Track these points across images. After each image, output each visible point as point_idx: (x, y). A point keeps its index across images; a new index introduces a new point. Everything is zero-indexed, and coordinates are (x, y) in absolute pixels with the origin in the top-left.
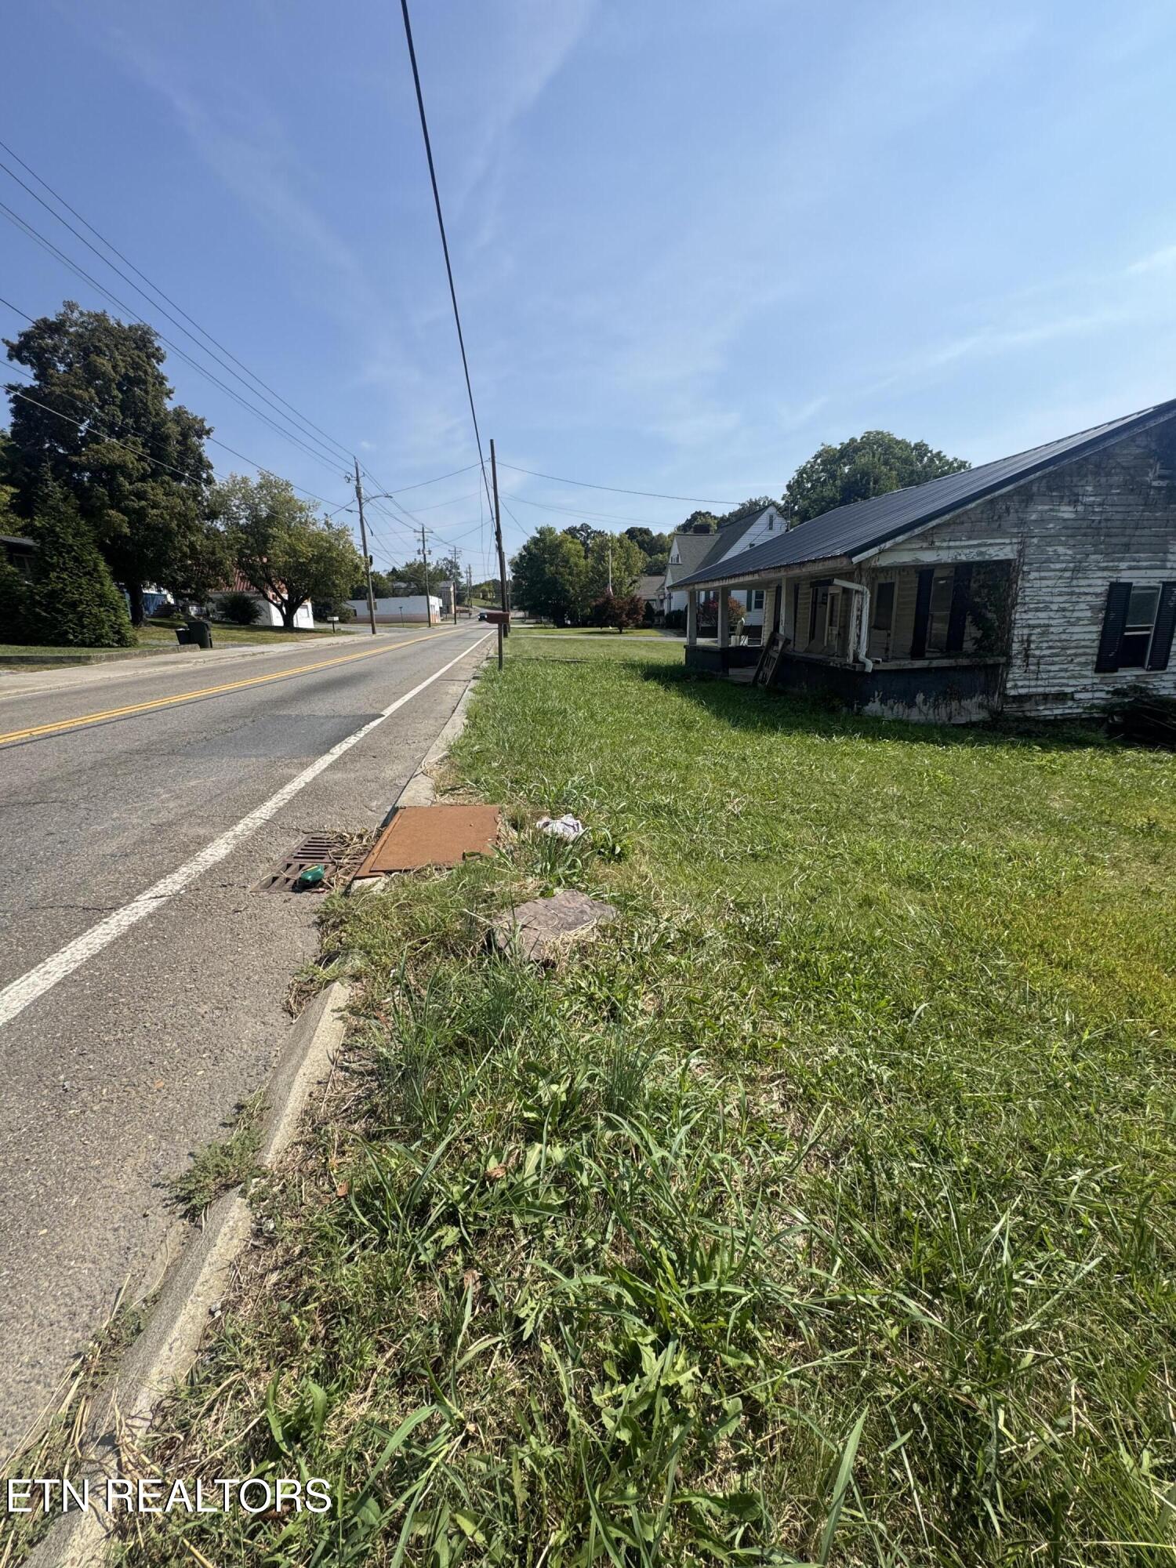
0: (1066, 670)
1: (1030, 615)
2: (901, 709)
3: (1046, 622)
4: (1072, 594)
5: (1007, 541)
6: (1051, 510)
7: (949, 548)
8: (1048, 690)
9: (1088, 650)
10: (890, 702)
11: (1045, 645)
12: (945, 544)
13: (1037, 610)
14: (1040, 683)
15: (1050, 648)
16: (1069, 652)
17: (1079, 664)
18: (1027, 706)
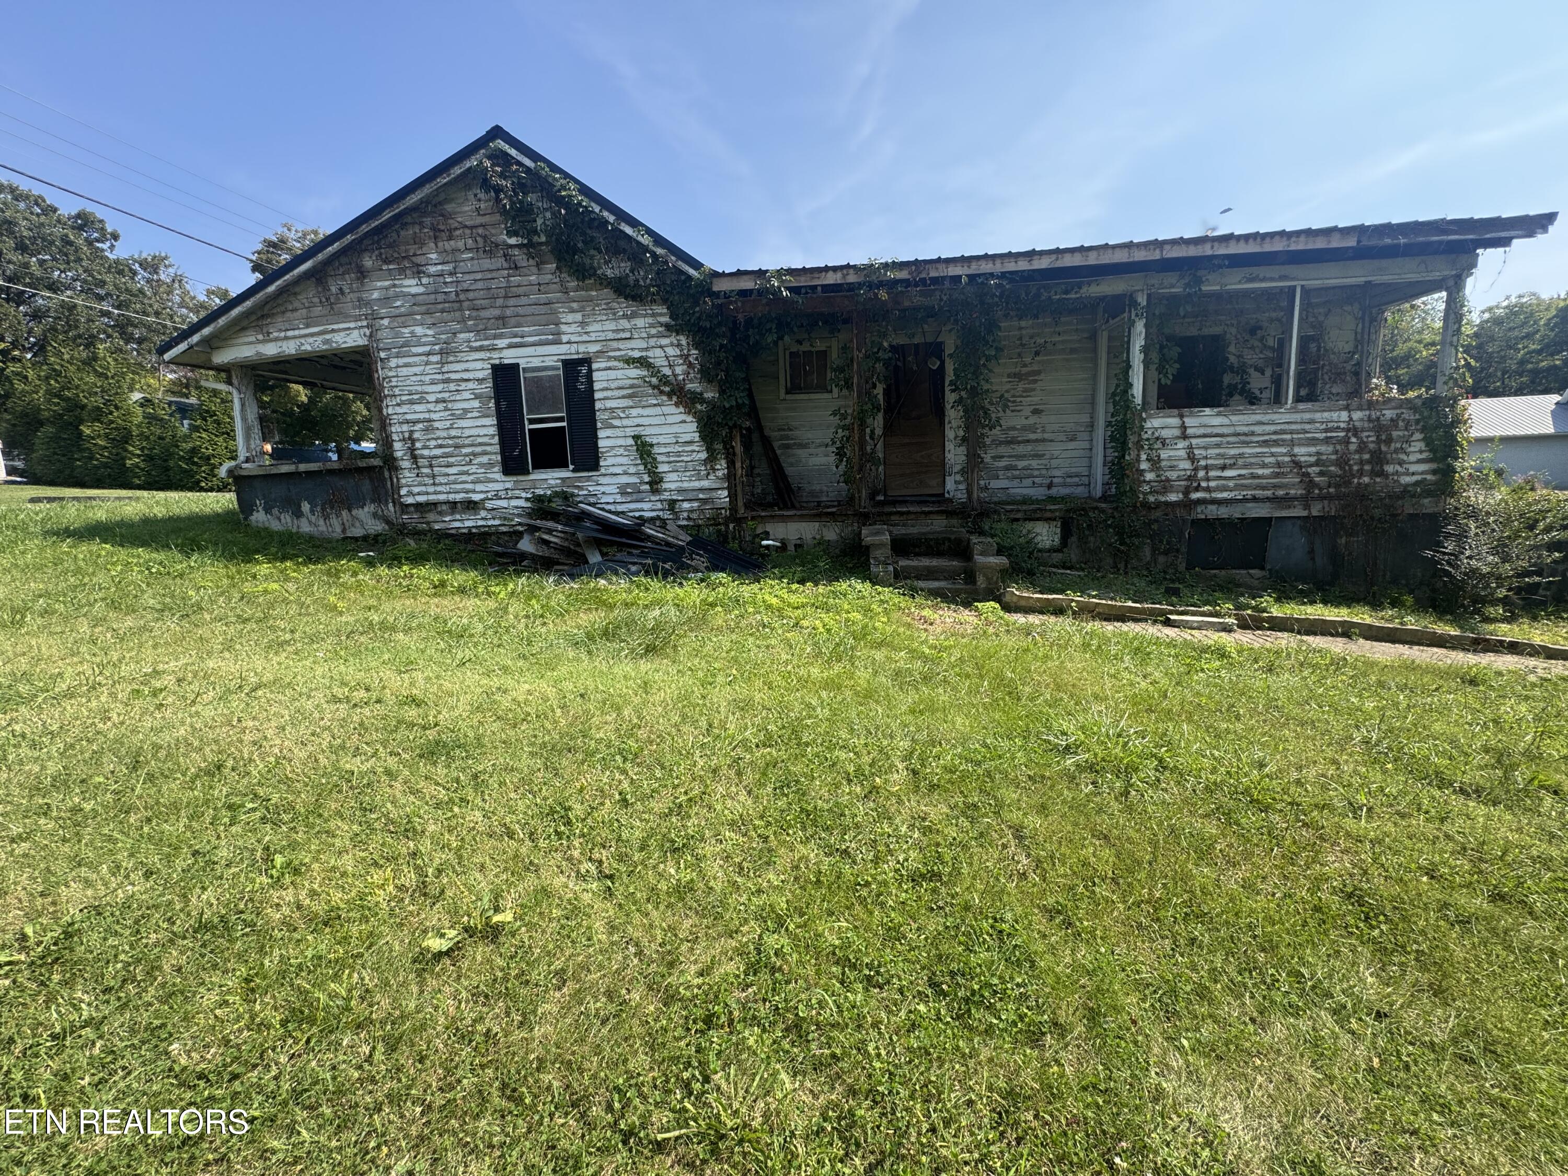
0: (466, 473)
1: (405, 408)
2: (289, 520)
3: (427, 416)
4: (448, 381)
5: (352, 325)
6: (394, 286)
7: (286, 338)
8: (451, 497)
9: (488, 448)
10: (275, 511)
11: (433, 443)
12: (282, 334)
13: (412, 402)
14: (439, 489)
15: (441, 446)
16: (464, 451)
17: (481, 465)
18: (431, 517)
